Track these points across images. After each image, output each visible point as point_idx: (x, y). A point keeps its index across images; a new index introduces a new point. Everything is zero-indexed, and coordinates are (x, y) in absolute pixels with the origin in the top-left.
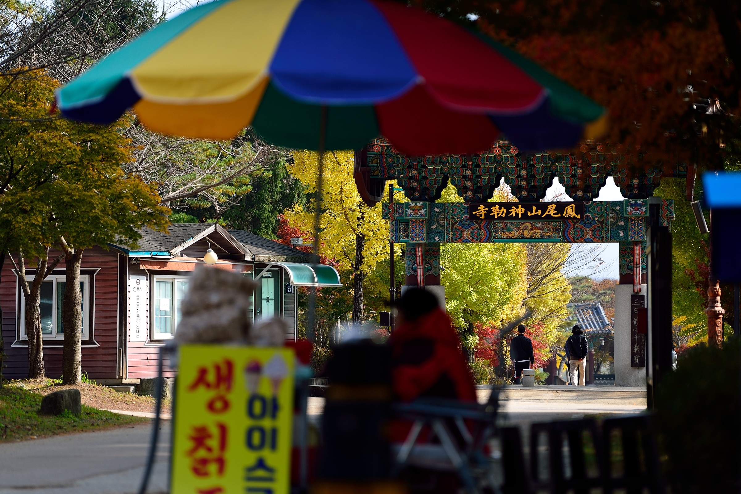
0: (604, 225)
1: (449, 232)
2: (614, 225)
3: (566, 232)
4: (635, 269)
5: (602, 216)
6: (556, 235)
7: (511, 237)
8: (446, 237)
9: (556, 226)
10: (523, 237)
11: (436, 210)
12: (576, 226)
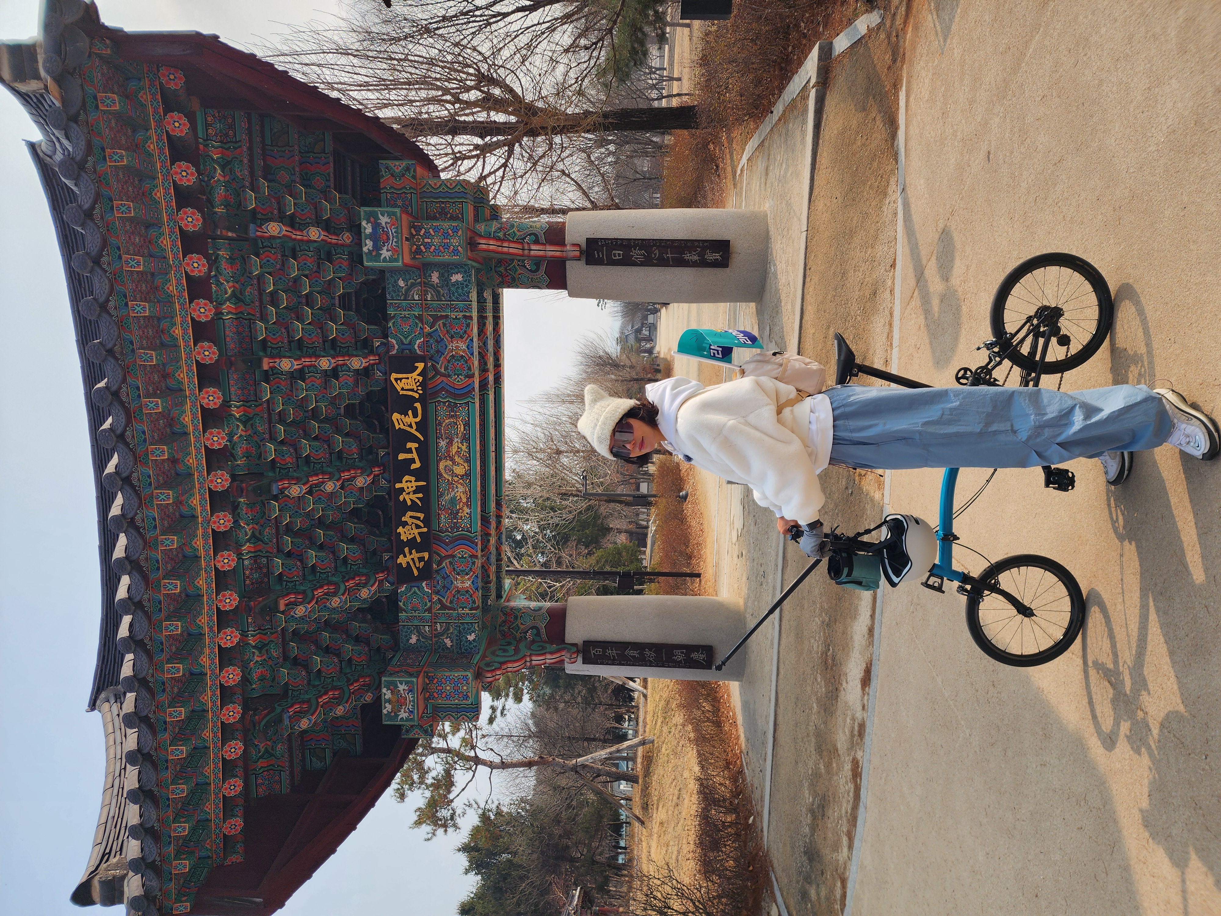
0: (439, 314)
1: (460, 616)
2: (439, 292)
3: (457, 392)
4: (532, 253)
5: (420, 318)
6: (462, 413)
7: (469, 499)
8: (468, 620)
9: (442, 411)
10: (468, 475)
11: (413, 640)
12: (443, 370)
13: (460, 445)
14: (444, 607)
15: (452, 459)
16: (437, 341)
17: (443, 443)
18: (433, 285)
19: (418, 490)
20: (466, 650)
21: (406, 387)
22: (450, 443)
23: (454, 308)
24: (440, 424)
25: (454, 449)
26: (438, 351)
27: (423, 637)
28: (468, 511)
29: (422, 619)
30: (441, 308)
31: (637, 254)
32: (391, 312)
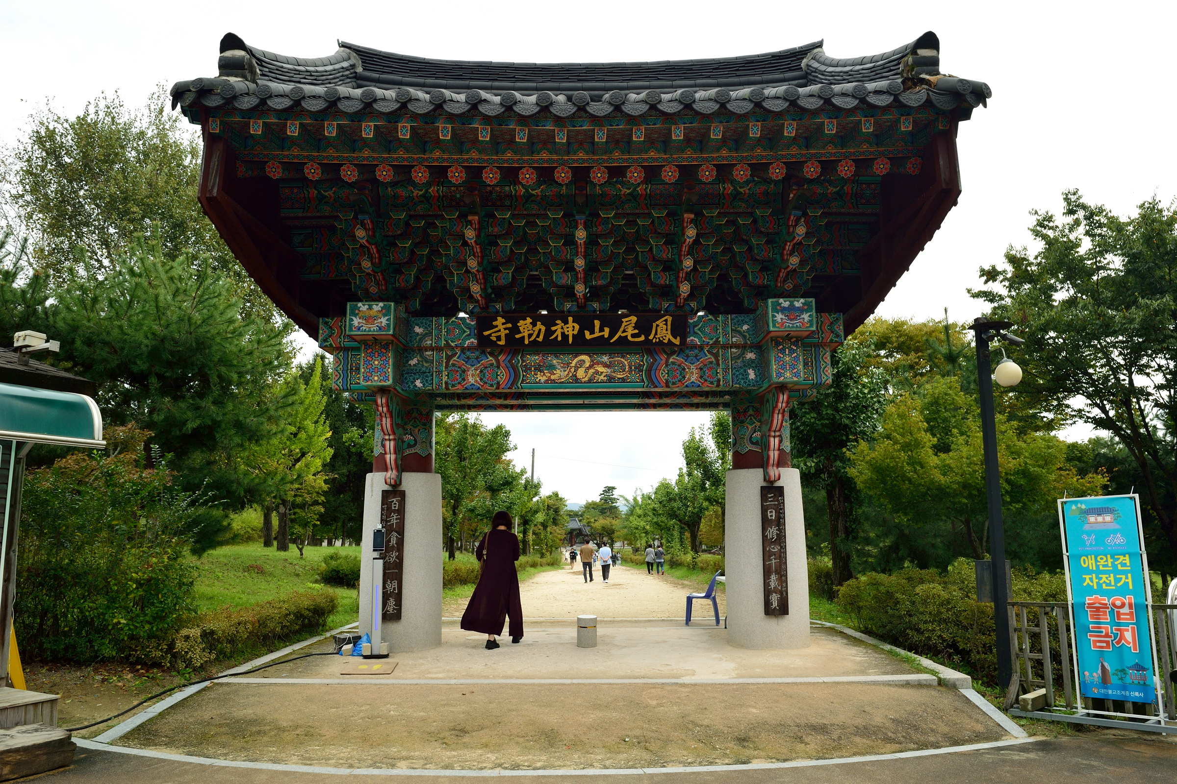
0: (720, 358)
1: (439, 372)
2: (739, 358)
3: (653, 372)
4: (772, 439)
6: (635, 376)
7: (553, 381)
8: (435, 380)
9: (635, 359)
10: (576, 380)
11: (418, 330)
12: (671, 360)
13: (604, 374)
14: (449, 358)
15: (591, 367)
16: (696, 356)
17: (605, 359)
18: (744, 353)
19: (565, 336)
20: (406, 379)
21: (659, 329)
22: (605, 365)
23: (726, 371)
24: (623, 357)
25: (601, 369)
26: (688, 356)
27: (420, 339)
28: (542, 381)
29: (439, 338)
30: (725, 360)
31: (772, 532)
32: (721, 318)
